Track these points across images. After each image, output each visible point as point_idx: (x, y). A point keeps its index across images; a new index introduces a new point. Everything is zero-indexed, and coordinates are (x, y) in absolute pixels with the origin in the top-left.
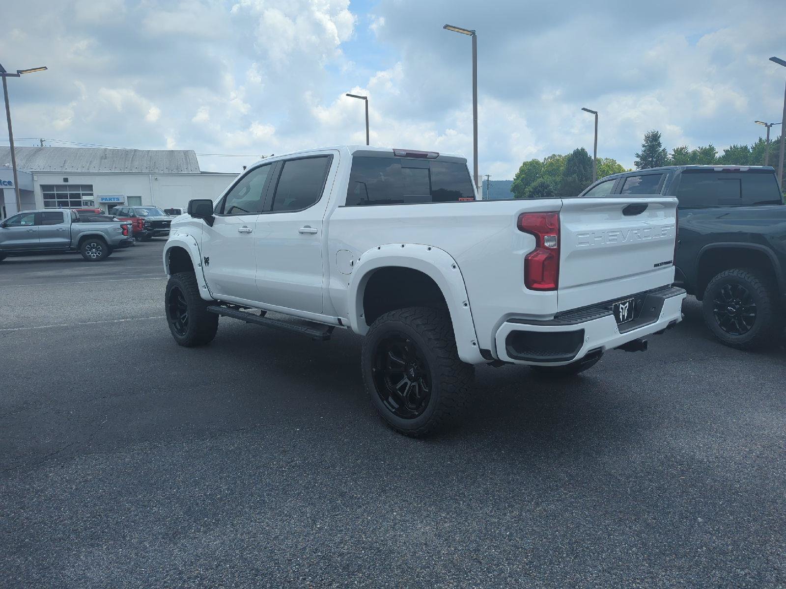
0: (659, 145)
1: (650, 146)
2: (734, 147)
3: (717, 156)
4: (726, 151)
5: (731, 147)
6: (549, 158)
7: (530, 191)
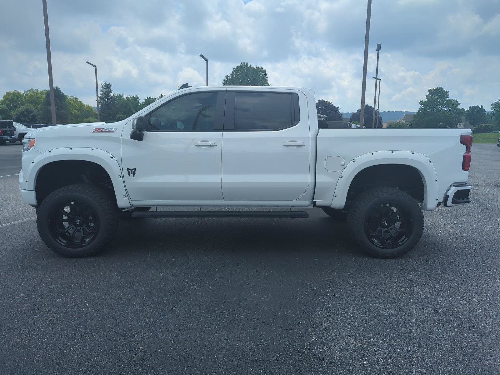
0: (111, 91)
1: (105, 92)
2: (149, 97)
3: (140, 102)
4: (146, 100)
5: (148, 97)
6: (28, 91)
7: (17, 115)
